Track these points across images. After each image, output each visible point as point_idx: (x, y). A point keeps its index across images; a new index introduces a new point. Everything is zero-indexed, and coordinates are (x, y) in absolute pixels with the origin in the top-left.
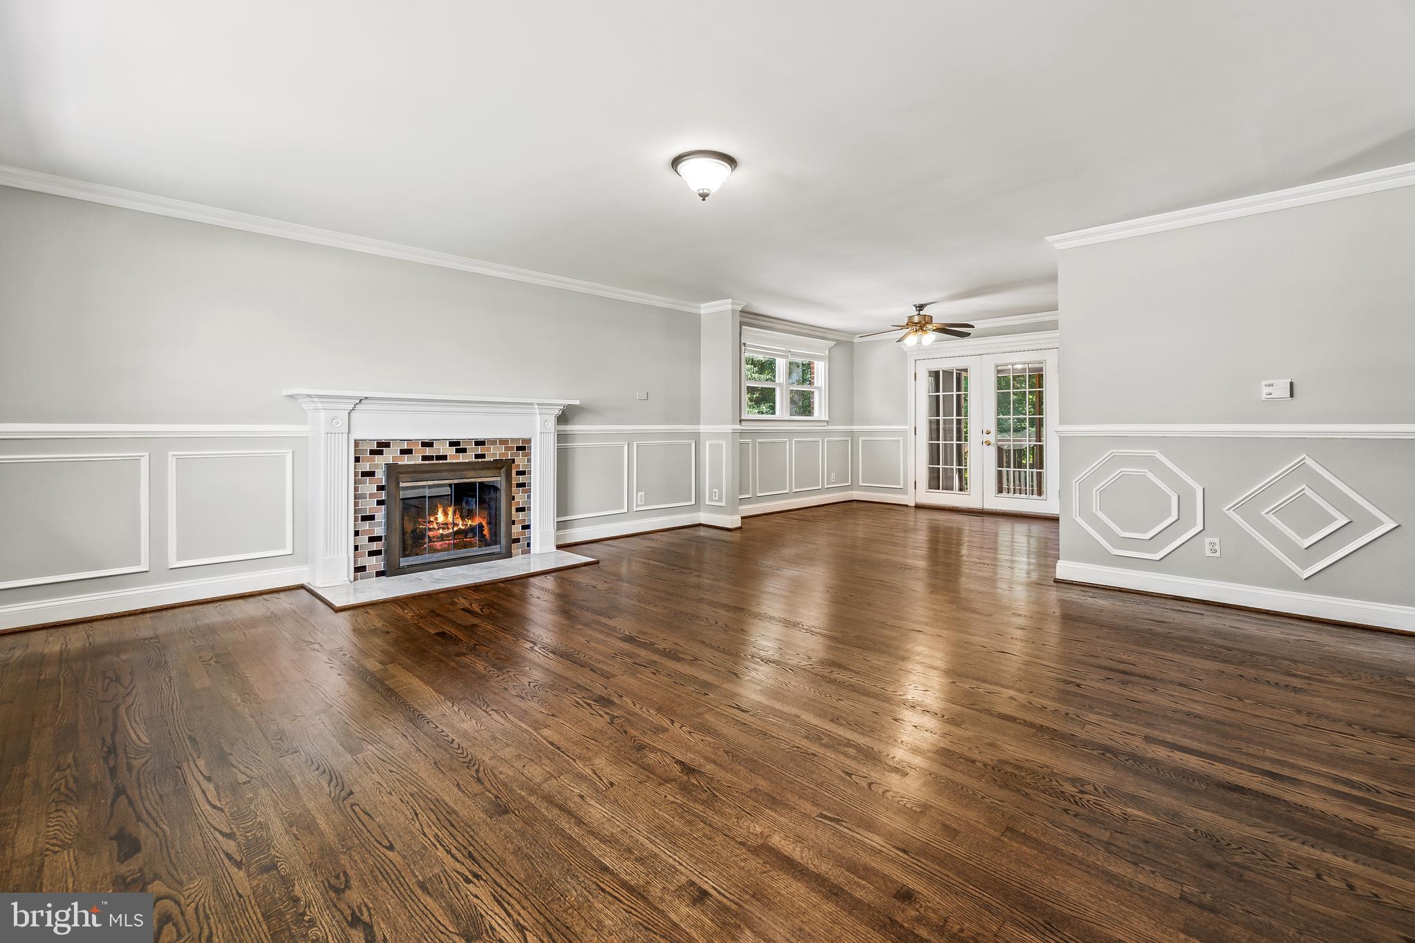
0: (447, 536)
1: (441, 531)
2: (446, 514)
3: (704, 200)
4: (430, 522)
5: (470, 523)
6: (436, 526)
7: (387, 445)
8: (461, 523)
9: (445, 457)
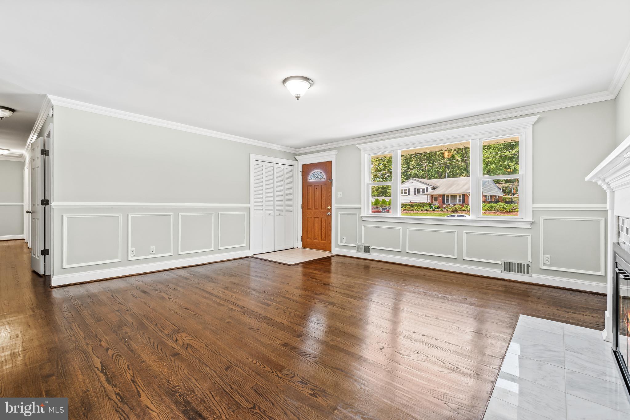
3: (298, 99)
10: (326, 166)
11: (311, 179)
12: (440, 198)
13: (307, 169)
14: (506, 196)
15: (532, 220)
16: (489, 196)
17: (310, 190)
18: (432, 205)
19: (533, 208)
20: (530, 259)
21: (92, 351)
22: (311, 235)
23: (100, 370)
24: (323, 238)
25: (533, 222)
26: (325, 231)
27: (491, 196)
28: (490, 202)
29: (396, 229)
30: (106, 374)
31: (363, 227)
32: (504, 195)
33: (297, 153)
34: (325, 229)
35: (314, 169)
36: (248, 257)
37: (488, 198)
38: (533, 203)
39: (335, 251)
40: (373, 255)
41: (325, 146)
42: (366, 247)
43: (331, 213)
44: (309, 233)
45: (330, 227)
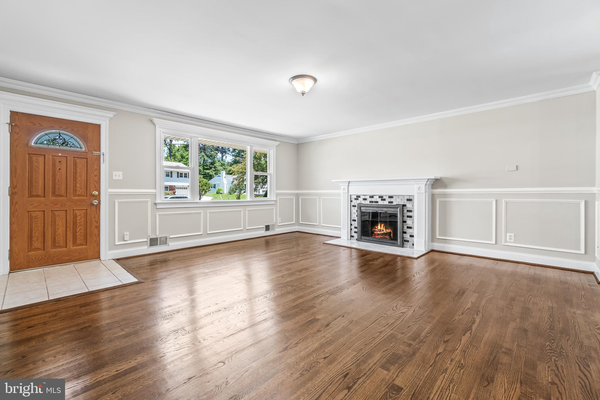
0: (380, 234)
1: (379, 232)
2: (381, 226)
3: (303, 96)
4: (376, 228)
5: (387, 231)
6: (377, 230)
7: (359, 197)
8: (385, 230)
9: (377, 202)
19: (276, 192)
20: (275, 221)
21: (458, 349)
22: (44, 242)
23: (470, 331)
24: (78, 242)
25: (276, 200)
26: (86, 230)
30: (470, 326)
31: (158, 216)
35: (52, 128)
40: (173, 245)
41: (87, 99)
42: (162, 239)
43: (99, 201)
44: (37, 239)
45: (98, 222)
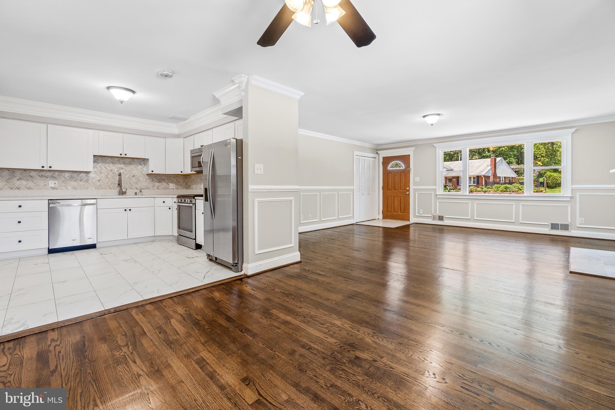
10: (405, 159)
11: (389, 168)
12: (455, 180)
13: (386, 161)
14: (519, 178)
15: (571, 196)
16: (502, 178)
17: (390, 176)
18: (447, 187)
19: (572, 188)
20: (569, 221)
22: (391, 209)
24: (402, 211)
25: (571, 197)
26: (404, 206)
27: (505, 178)
28: (505, 183)
29: (466, 203)
31: (438, 203)
32: (517, 177)
33: (378, 148)
34: (404, 204)
35: (394, 161)
36: (353, 224)
37: (502, 179)
38: (572, 184)
39: (413, 220)
40: (446, 222)
41: (404, 144)
42: (440, 217)
43: (409, 193)
44: (389, 207)
45: (409, 203)
